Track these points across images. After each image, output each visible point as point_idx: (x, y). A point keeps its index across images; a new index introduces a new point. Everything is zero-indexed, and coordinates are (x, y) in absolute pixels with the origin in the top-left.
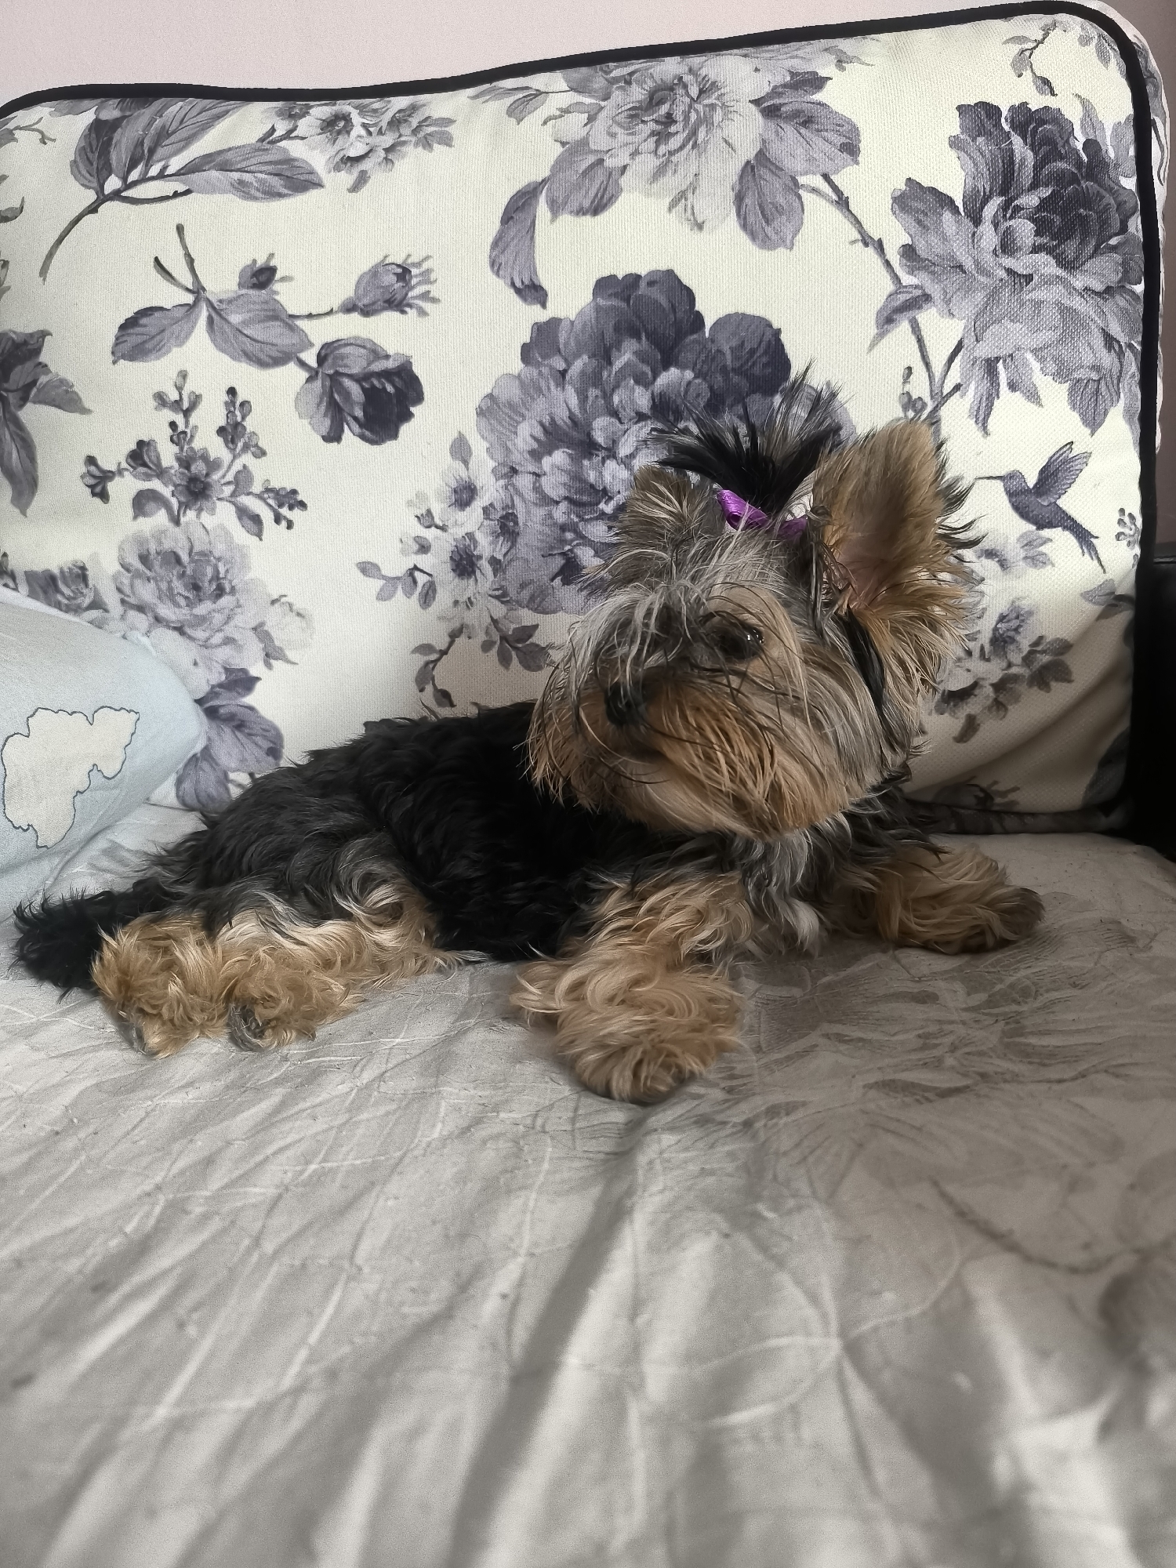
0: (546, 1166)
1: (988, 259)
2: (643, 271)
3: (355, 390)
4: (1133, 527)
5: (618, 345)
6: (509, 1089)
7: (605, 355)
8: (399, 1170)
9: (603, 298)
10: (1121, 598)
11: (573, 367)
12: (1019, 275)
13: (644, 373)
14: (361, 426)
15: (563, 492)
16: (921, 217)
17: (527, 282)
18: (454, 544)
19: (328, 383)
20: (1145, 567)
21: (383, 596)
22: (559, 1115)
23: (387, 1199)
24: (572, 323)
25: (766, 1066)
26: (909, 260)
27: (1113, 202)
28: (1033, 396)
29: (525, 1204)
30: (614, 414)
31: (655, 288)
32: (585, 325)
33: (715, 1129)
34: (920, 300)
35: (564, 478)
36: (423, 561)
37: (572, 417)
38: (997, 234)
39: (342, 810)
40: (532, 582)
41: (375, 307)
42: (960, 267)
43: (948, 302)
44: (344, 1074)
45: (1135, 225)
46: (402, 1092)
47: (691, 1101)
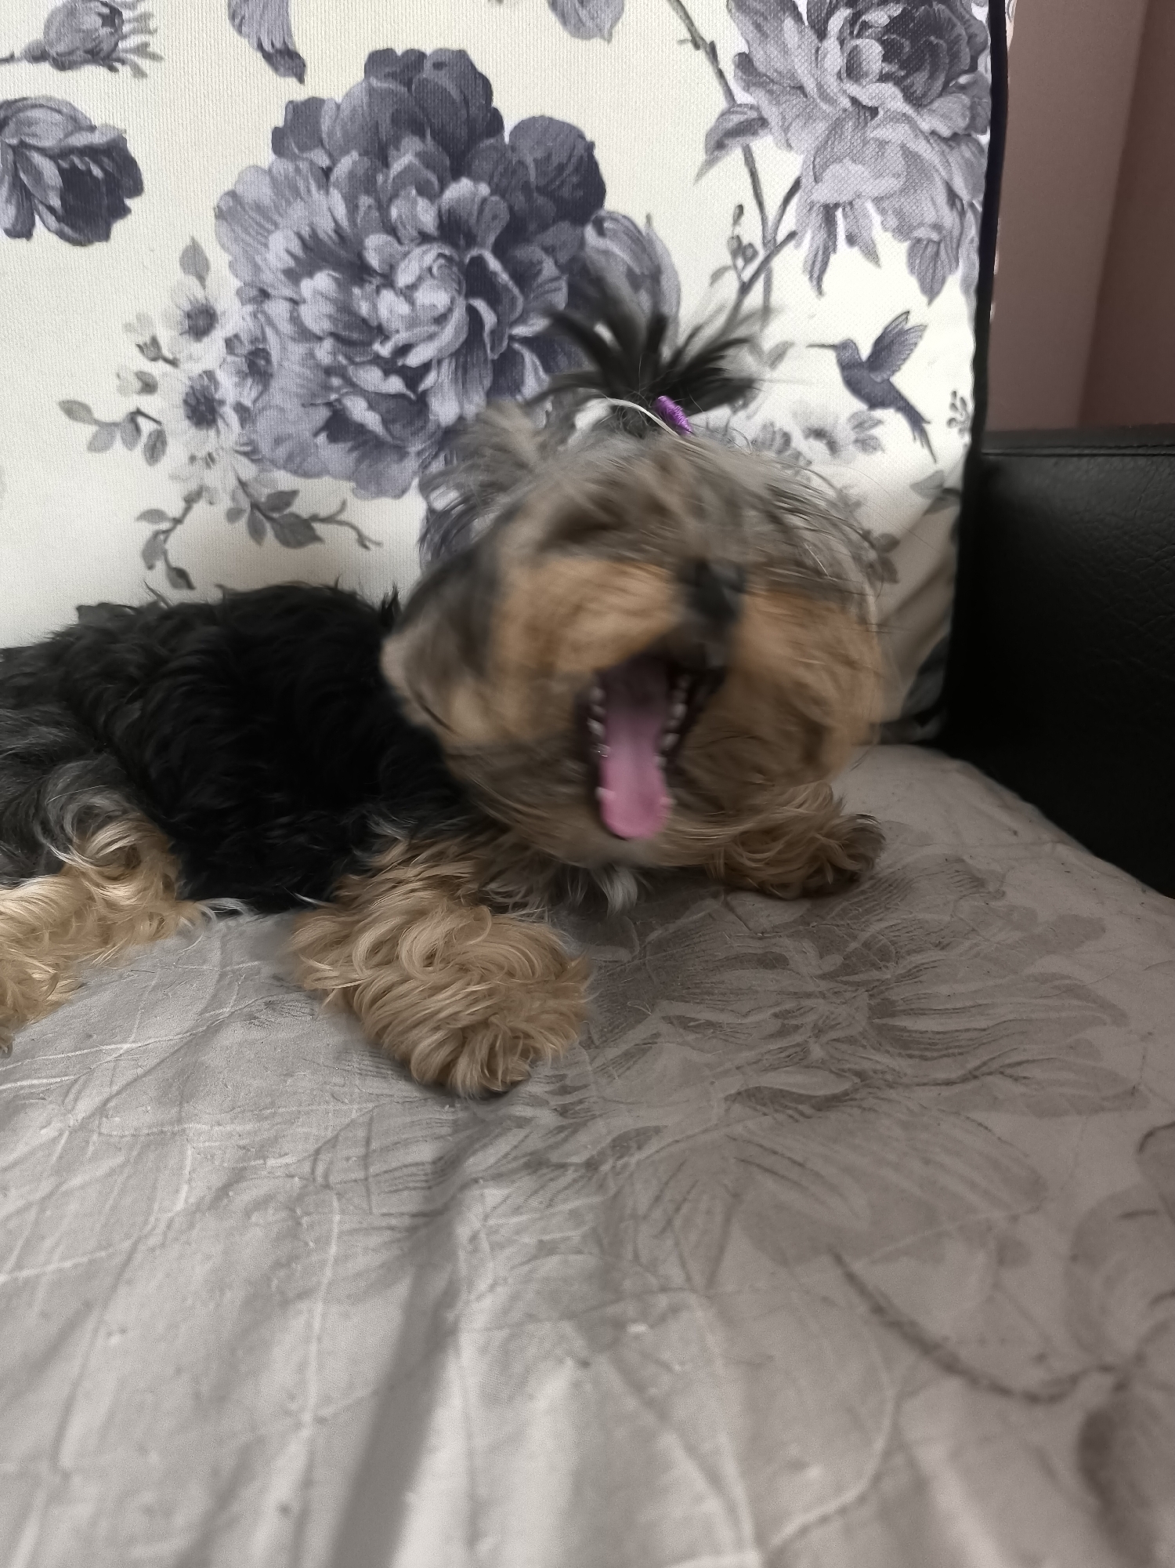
0: (333, 1250)
1: (832, 85)
2: (428, 49)
3: (50, 171)
4: (964, 413)
5: (396, 142)
6: (278, 1119)
7: (380, 153)
8: (127, 1275)
9: (377, 77)
10: (948, 491)
11: (339, 165)
12: (864, 107)
13: (428, 182)
14: (59, 219)
15: (326, 325)
16: (760, 20)
17: (278, 45)
18: (188, 383)
19: (10, 157)
20: (974, 458)
21: (97, 445)
22: (345, 1153)
23: (110, 1334)
24: (338, 106)
25: (603, 1070)
26: (745, 73)
27: (964, 33)
28: (871, 254)
29: (309, 1325)
30: (392, 230)
31: (443, 72)
32: (354, 110)
33: (552, 1175)
34: (754, 125)
35: (329, 309)
36: (148, 403)
37: (338, 230)
38: (842, 53)
39: (47, 724)
40: (290, 436)
41: (74, 58)
42: (801, 88)
43: (786, 130)
44: (51, 1107)
45: (985, 62)
46: (132, 1131)
47: (515, 1131)
